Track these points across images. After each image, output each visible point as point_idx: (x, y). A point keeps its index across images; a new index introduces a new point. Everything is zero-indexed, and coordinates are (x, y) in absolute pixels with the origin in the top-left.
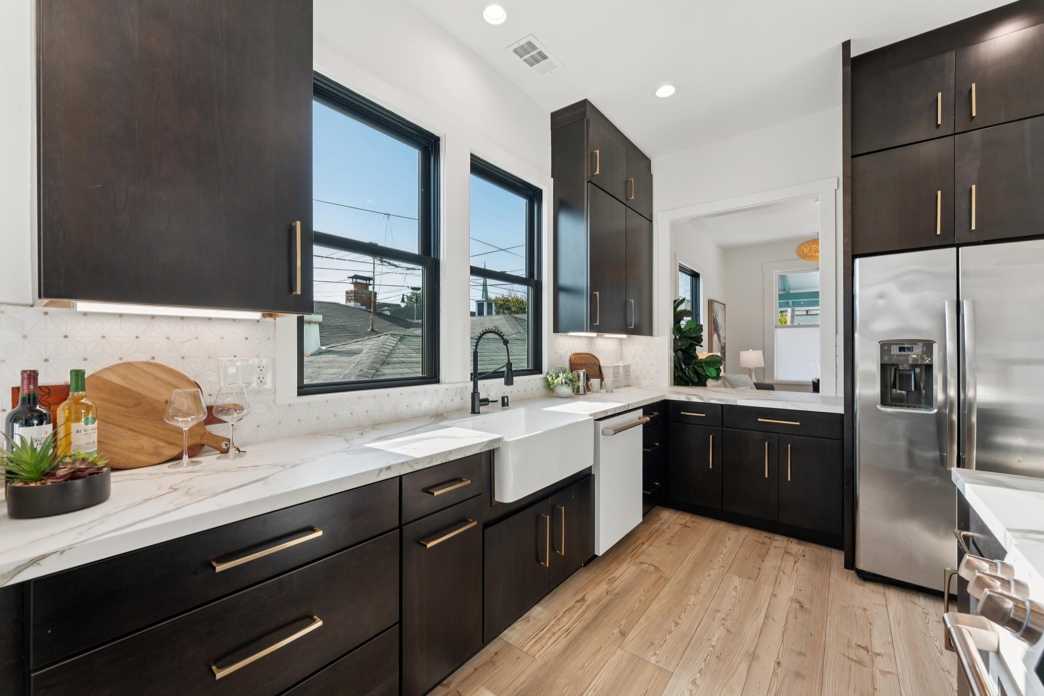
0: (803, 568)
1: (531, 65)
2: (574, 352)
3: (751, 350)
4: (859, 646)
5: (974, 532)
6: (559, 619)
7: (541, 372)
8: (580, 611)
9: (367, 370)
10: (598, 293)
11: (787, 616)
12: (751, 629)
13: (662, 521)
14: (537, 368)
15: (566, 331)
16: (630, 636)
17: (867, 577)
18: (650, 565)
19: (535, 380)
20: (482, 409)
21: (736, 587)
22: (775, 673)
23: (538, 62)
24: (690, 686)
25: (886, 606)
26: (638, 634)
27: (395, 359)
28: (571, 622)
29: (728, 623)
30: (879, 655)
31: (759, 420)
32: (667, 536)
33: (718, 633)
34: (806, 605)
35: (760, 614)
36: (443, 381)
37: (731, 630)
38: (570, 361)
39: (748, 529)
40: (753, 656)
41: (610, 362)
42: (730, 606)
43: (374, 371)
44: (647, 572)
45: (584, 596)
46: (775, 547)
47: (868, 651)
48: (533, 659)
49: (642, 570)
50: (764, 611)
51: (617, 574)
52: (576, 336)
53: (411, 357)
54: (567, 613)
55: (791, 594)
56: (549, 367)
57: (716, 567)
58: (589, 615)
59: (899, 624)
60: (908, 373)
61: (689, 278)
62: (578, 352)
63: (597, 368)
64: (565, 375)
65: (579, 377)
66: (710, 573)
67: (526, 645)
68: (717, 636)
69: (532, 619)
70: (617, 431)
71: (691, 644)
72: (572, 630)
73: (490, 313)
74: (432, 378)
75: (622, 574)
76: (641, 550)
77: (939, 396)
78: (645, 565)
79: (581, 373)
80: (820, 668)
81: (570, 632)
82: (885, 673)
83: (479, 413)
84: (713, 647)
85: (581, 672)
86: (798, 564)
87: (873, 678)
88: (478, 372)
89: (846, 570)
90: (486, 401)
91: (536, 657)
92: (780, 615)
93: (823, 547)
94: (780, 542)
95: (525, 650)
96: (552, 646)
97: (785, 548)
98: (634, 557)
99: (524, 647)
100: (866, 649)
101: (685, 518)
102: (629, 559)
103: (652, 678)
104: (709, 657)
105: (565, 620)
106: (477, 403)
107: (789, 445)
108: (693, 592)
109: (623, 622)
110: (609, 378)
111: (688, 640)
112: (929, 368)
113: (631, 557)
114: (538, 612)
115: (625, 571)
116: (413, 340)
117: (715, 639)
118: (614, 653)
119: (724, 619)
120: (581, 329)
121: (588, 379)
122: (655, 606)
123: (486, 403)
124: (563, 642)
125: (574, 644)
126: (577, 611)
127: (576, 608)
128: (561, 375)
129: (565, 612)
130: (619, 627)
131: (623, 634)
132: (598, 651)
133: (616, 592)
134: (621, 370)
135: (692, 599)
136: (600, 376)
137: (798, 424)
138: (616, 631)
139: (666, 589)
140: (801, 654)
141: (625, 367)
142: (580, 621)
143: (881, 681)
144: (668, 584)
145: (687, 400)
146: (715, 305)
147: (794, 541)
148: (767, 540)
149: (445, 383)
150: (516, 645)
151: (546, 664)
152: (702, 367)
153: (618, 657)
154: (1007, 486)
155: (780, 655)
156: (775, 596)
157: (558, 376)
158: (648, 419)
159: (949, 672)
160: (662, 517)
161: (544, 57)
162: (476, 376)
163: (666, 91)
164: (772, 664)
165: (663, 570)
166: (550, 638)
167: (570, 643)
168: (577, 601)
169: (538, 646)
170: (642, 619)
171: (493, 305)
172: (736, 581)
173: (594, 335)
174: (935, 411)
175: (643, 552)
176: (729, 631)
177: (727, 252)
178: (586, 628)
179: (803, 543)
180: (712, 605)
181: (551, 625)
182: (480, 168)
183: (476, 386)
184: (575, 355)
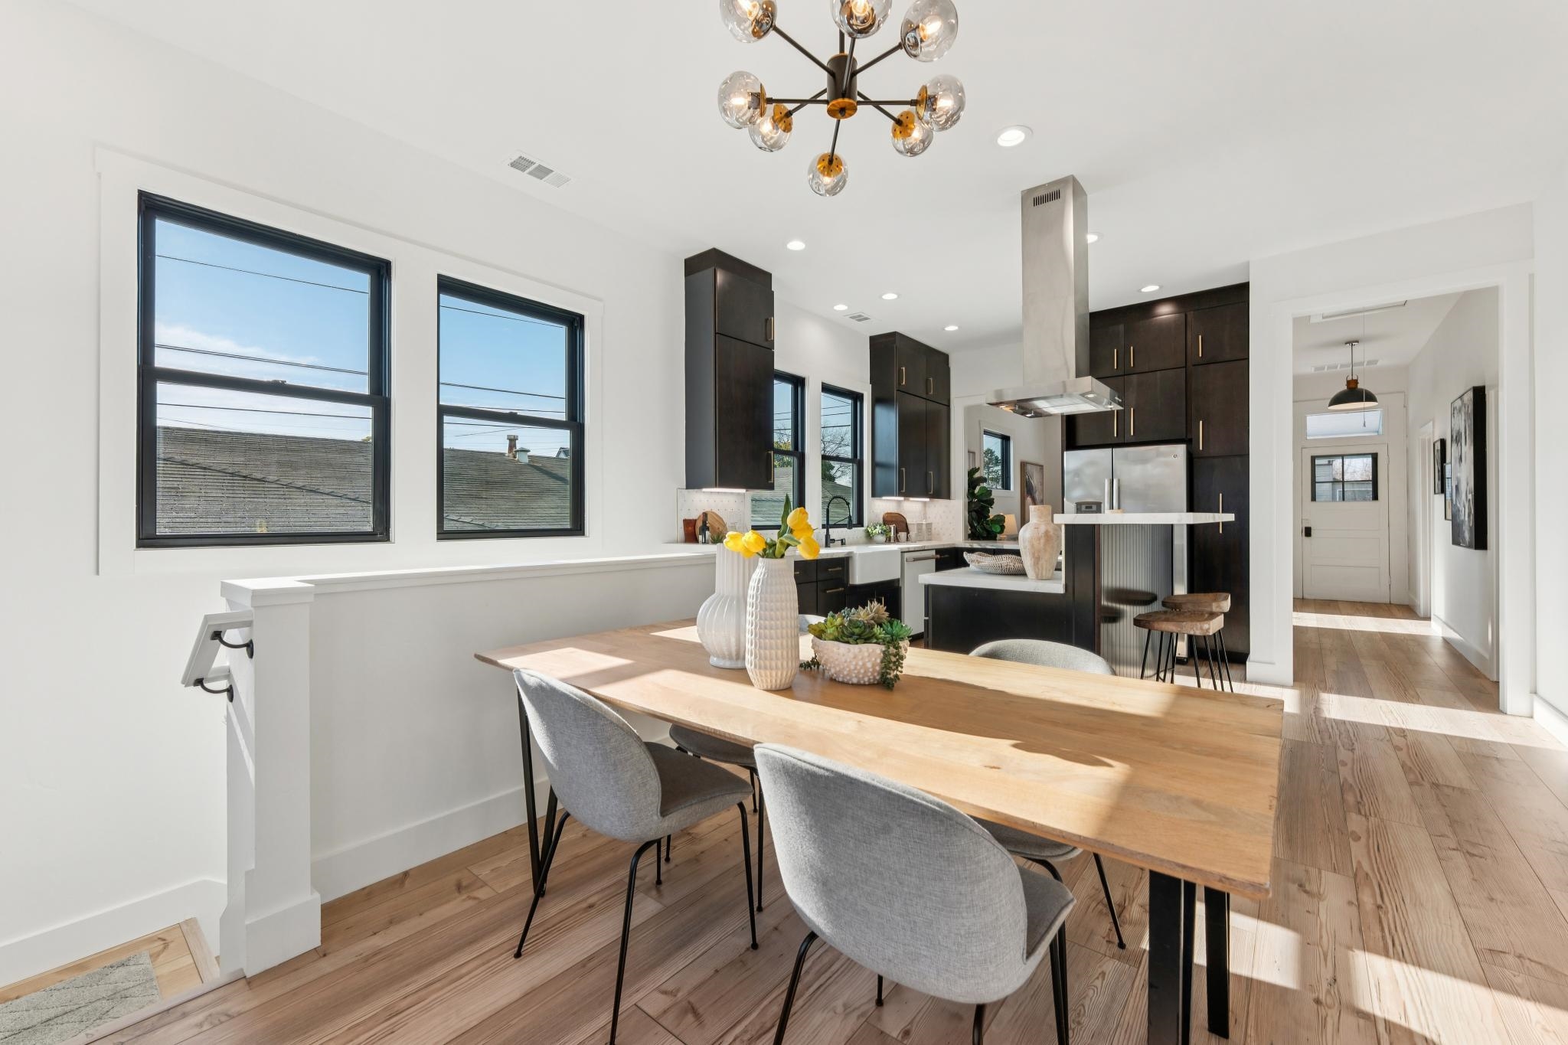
2: (886, 512)
7: (862, 526)
10: (904, 469)
14: (860, 523)
15: (880, 496)
19: (858, 532)
20: (831, 545)
38: (884, 518)
41: (915, 520)
52: (887, 500)
56: (869, 522)
61: (999, 440)
62: (889, 511)
63: (905, 524)
65: (890, 528)
70: (916, 559)
79: (892, 527)
83: (829, 548)
88: (829, 523)
90: (833, 541)
106: (828, 542)
110: (913, 533)
120: (891, 494)
121: (897, 532)
128: (878, 527)
134: (924, 527)
136: (907, 530)
141: (927, 524)
145: (970, 547)
146: (1029, 467)
152: (989, 525)
157: (875, 528)
158: (938, 556)
162: (827, 526)
173: (902, 498)
182: (827, 389)
183: (828, 531)
184: (888, 513)
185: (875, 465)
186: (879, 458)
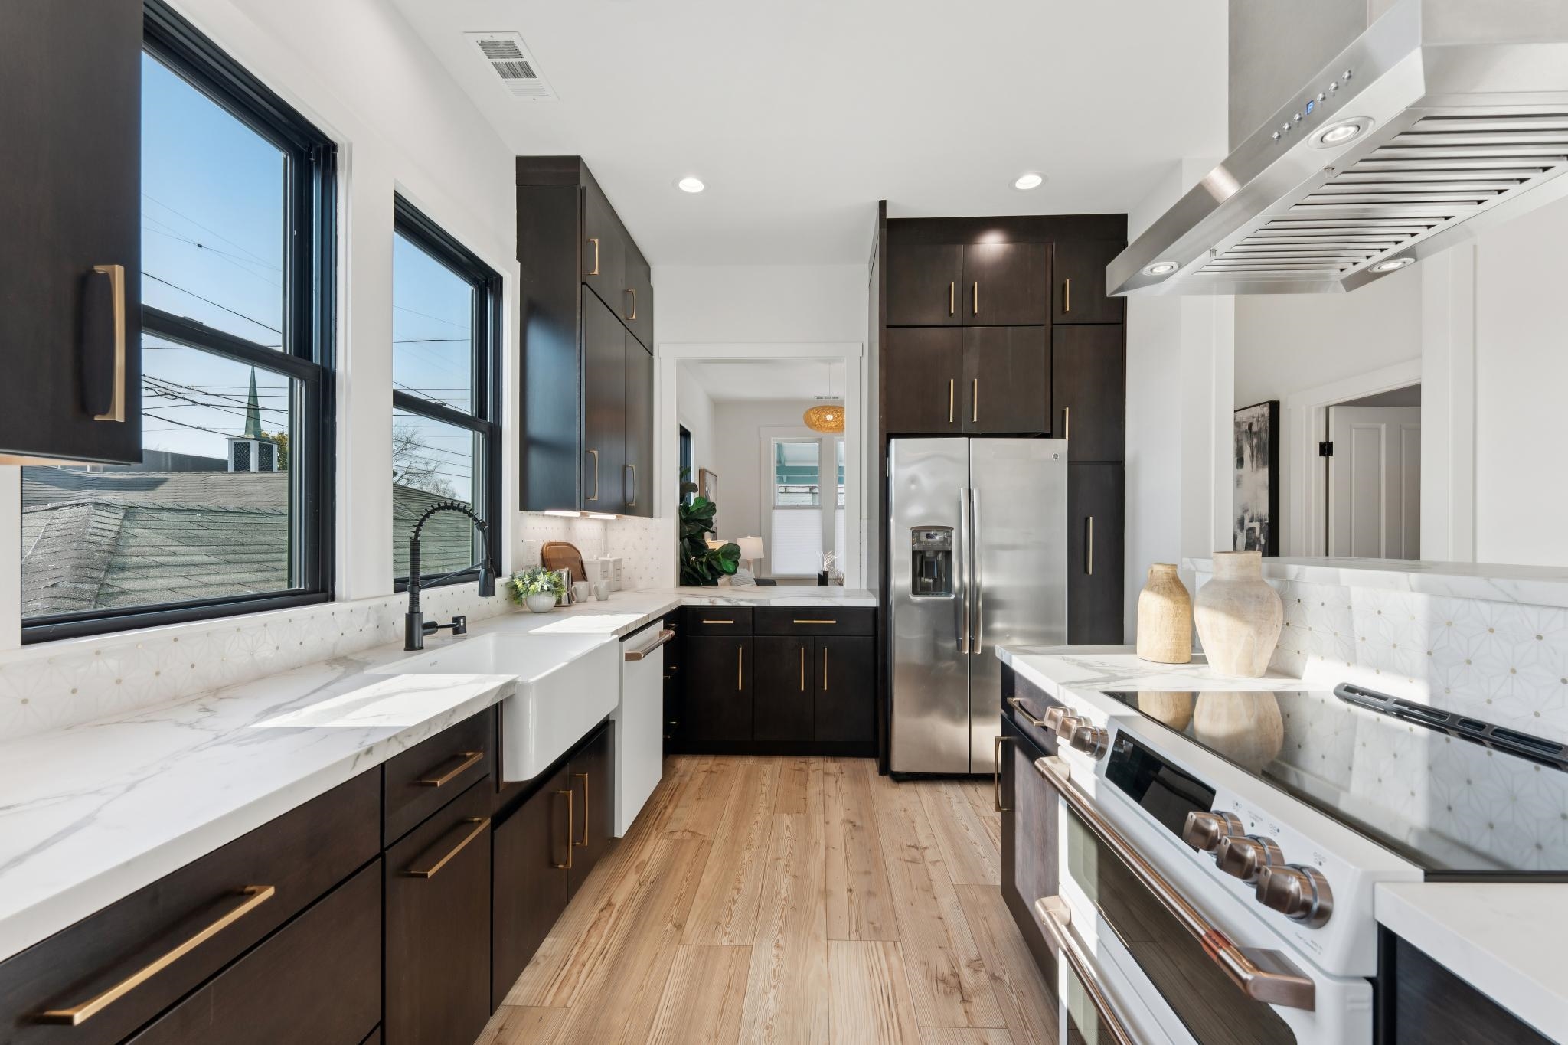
0: (845, 786)
1: (504, 75)
2: (547, 541)
3: (749, 537)
4: (909, 846)
5: (1021, 697)
6: (584, 943)
7: (500, 576)
8: (611, 921)
9: (73, 585)
10: (595, 452)
11: (845, 840)
12: (816, 865)
13: (680, 773)
15: (541, 507)
16: (689, 926)
17: (901, 778)
18: (683, 832)
20: (427, 640)
21: (788, 826)
22: (850, 902)
23: (515, 75)
24: (775, 952)
25: (920, 801)
26: (698, 920)
27: (135, 559)
28: (602, 940)
29: (792, 868)
30: (926, 848)
31: (795, 622)
32: (693, 789)
33: (786, 883)
34: (858, 823)
35: (819, 846)
36: (344, 595)
37: (797, 874)
38: (542, 554)
39: (781, 758)
40: (826, 893)
41: (595, 556)
42: (789, 849)
43: (96, 586)
44: (683, 841)
45: (610, 899)
46: (814, 771)
47: (917, 849)
48: (564, 1010)
49: (677, 842)
50: (822, 842)
51: (645, 856)
53: (175, 554)
54: (592, 931)
55: (842, 817)
56: (517, 565)
57: (761, 810)
58: (625, 922)
59: (933, 815)
60: (933, 560)
62: (552, 540)
63: (579, 565)
64: (546, 577)
66: (757, 819)
67: (546, 995)
68: (785, 886)
69: (541, 960)
71: (762, 906)
72: (609, 949)
73: (265, 466)
74: (316, 592)
75: (651, 855)
76: (666, 816)
77: (956, 583)
78: (679, 834)
79: (563, 573)
80: (885, 879)
81: (607, 952)
82: (934, 863)
83: (421, 648)
84: (785, 899)
85: (640, 995)
86: (840, 783)
87: (927, 870)
88: (421, 574)
89: (881, 776)
90: (432, 627)
91: (569, 1005)
92: (838, 841)
93: (855, 759)
94: (816, 764)
95: (547, 1003)
96: (587, 980)
97: (823, 770)
98: (662, 826)
99: (544, 1000)
100: (915, 847)
101: (708, 763)
102: (654, 833)
103: (731, 963)
104: (784, 913)
105: (593, 940)
106: (418, 630)
107: (826, 648)
108: (745, 847)
109: (674, 913)
110: (596, 580)
111: (756, 904)
112: (948, 554)
113: (657, 829)
114: (551, 946)
115: (653, 850)
116: (161, 517)
117: (784, 891)
118: (676, 954)
119: (786, 866)
121: (571, 581)
122: (707, 879)
123: (435, 629)
124: (601, 970)
125: (617, 966)
126: (607, 922)
127: (603, 920)
128: (532, 576)
129: (589, 931)
130: (671, 920)
131: (679, 927)
132: (654, 960)
133: (651, 879)
134: (611, 566)
135: (747, 856)
136: (586, 578)
137: (835, 622)
138: (669, 926)
139: (713, 855)
140: (867, 873)
141: (615, 562)
142: (615, 933)
143: (934, 872)
144: (713, 848)
145: (711, 604)
146: (708, 476)
147: (829, 759)
148: (803, 765)
149: (346, 600)
150: (530, 1004)
151: (587, 1007)
152: (717, 560)
153: (683, 955)
154: (1037, 654)
155: (850, 881)
156: (828, 823)
157: (533, 580)
159: (975, 843)
160: (678, 767)
161: (529, 74)
162: (411, 583)
163: (691, 185)
164: (845, 893)
165: (701, 833)
166: (580, 973)
167: (613, 967)
168: (602, 910)
169: (566, 990)
170: (696, 900)
171: (275, 447)
172: (787, 820)
174: (953, 596)
175: (670, 818)
176: (795, 877)
177: (718, 405)
178: (627, 939)
179: (837, 759)
180: (769, 856)
181: (574, 955)
182: (404, 217)
183: (414, 601)
184: (550, 544)
185: (527, 443)
186: (536, 429)
